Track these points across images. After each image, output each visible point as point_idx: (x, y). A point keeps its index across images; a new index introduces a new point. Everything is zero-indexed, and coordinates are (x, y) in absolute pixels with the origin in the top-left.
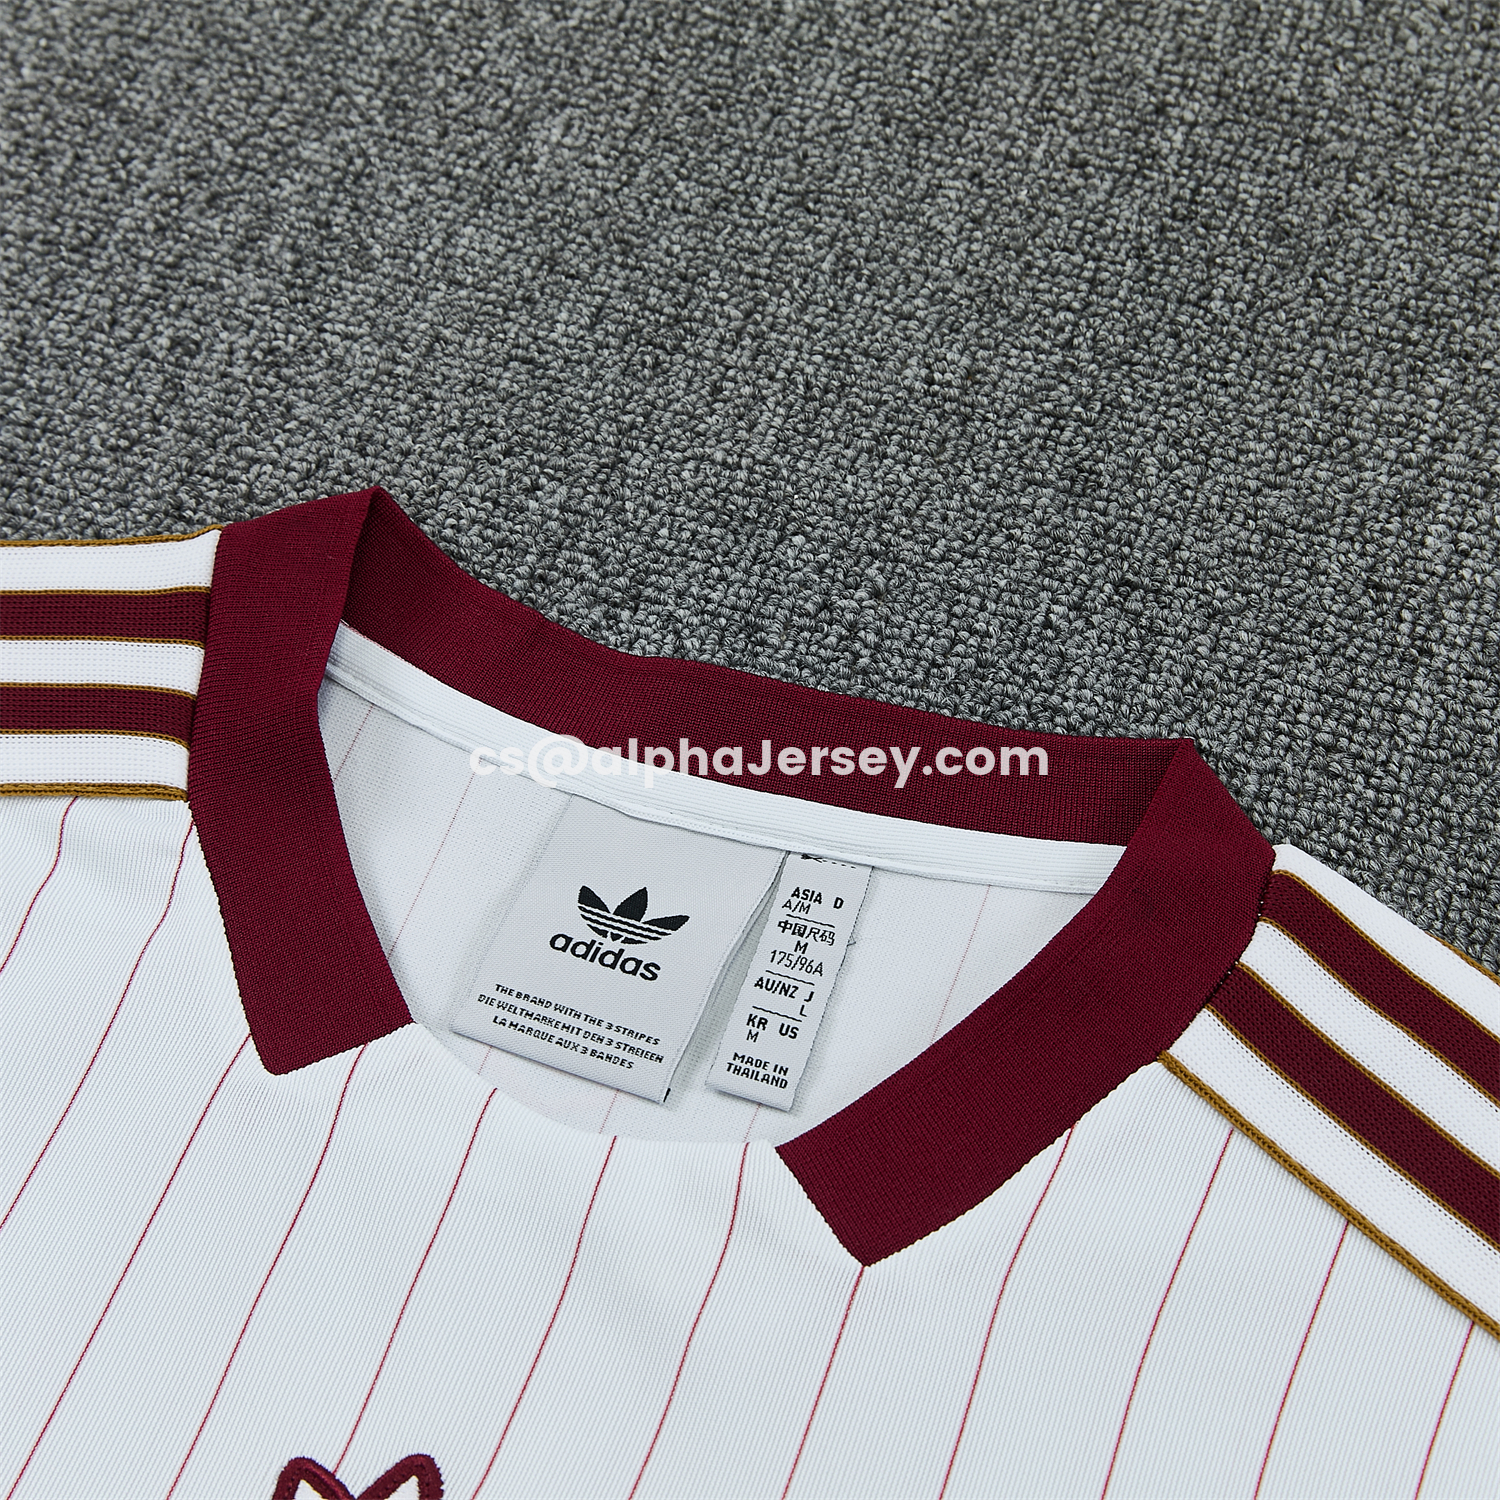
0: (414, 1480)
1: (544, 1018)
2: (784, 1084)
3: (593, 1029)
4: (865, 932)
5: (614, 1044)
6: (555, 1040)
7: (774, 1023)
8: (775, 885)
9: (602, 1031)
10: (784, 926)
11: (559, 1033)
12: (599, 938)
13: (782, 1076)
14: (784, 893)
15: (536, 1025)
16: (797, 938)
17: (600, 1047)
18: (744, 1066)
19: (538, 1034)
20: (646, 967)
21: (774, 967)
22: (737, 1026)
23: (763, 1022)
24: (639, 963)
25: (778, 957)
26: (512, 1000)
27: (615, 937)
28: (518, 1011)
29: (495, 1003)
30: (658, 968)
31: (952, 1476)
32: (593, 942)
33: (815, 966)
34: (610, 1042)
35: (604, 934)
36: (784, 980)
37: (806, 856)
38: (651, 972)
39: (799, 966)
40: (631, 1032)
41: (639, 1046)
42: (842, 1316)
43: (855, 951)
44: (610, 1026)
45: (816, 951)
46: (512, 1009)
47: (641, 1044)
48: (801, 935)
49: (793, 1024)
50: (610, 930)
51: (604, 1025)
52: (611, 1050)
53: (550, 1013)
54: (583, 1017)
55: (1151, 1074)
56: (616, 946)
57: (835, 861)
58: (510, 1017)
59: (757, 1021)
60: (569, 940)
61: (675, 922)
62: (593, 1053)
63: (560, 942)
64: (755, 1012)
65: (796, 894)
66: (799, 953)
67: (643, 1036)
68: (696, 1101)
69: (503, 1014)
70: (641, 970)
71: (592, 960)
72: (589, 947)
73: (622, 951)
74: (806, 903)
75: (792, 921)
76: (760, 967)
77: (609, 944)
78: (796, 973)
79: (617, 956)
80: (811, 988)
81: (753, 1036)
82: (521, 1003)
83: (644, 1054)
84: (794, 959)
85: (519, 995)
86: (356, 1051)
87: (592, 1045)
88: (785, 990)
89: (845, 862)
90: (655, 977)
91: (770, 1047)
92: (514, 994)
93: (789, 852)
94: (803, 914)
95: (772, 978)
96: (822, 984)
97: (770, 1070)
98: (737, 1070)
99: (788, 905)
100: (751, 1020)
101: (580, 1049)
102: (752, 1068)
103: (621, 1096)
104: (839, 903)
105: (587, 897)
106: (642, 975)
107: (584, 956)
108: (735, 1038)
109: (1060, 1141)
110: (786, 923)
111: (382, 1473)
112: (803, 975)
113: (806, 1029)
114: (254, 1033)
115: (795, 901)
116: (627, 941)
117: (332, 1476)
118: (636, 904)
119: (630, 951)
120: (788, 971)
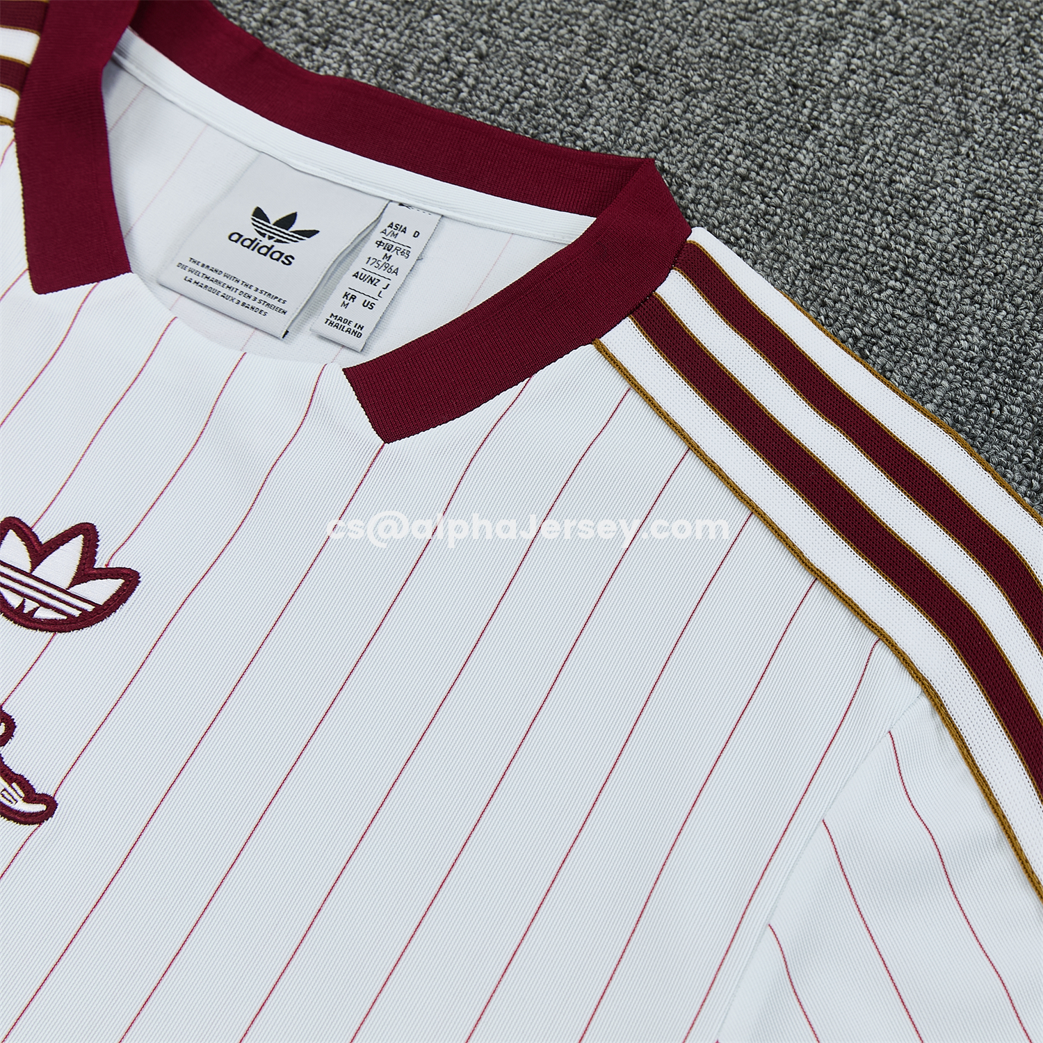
0: (81, 537)
1: (217, 281)
2: (359, 335)
3: (246, 290)
4: (430, 254)
5: (257, 300)
6: (220, 294)
7: (360, 299)
8: (378, 220)
9: (251, 292)
10: (379, 244)
11: (225, 291)
12: (260, 237)
13: (359, 330)
14: (383, 225)
15: (210, 284)
16: (386, 251)
17: (248, 301)
18: (336, 322)
19: (211, 290)
20: (286, 258)
21: (368, 267)
22: (337, 297)
23: (353, 298)
24: (282, 254)
25: (371, 261)
26: (198, 268)
27: (270, 238)
28: (201, 275)
29: (187, 269)
30: (293, 258)
31: (416, 570)
32: (256, 239)
33: (393, 269)
34: (255, 299)
35: (264, 235)
36: (372, 275)
37: (401, 204)
38: (288, 260)
39: (384, 268)
40: (270, 295)
41: (274, 303)
42: (366, 470)
43: (421, 264)
44: (257, 290)
45: (396, 260)
46: (197, 273)
47: (275, 302)
48: (389, 250)
49: (372, 301)
50: (268, 233)
51: (253, 288)
52: (255, 304)
53: (220, 278)
54: (241, 282)
55: (587, 351)
56: (269, 243)
57: (419, 209)
58: (195, 278)
59: (349, 296)
60: (241, 236)
61: (310, 234)
62: (244, 304)
63: (235, 237)
64: (350, 291)
65: (390, 226)
66: (385, 260)
67: (276, 298)
68: (304, 340)
69: (191, 275)
70: (283, 258)
71: (253, 250)
72: (253, 242)
73: (273, 246)
74: (396, 232)
75: (384, 241)
76: (359, 264)
77: (266, 242)
78: (381, 272)
79: (269, 249)
80: (388, 282)
81: (345, 305)
82: (204, 270)
83: (275, 308)
84: (381, 264)
85: (203, 265)
86: (91, 285)
87: (243, 299)
88: (372, 281)
89: (425, 210)
90: (290, 263)
91: (355, 313)
92: (200, 264)
93: (391, 201)
94: (392, 238)
95: (365, 272)
96: (396, 281)
97: (352, 326)
98: (331, 323)
99: (384, 232)
100: (346, 295)
101: (235, 301)
102: (341, 323)
103: (257, 333)
104: (417, 234)
105: (259, 214)
106: (283, 262)
107: (248, 247)
108: (333, 305)
109: (522, 384)
110: (381, 242)
111: (62, 531)
112: (385, 274)
113: (380, 306)
114: (30, 269)
115: (389, 230)
116: (278, 241)
117: (30, 529)
118: (288, 221)
119: (278, 247)
120: (376, 271)
